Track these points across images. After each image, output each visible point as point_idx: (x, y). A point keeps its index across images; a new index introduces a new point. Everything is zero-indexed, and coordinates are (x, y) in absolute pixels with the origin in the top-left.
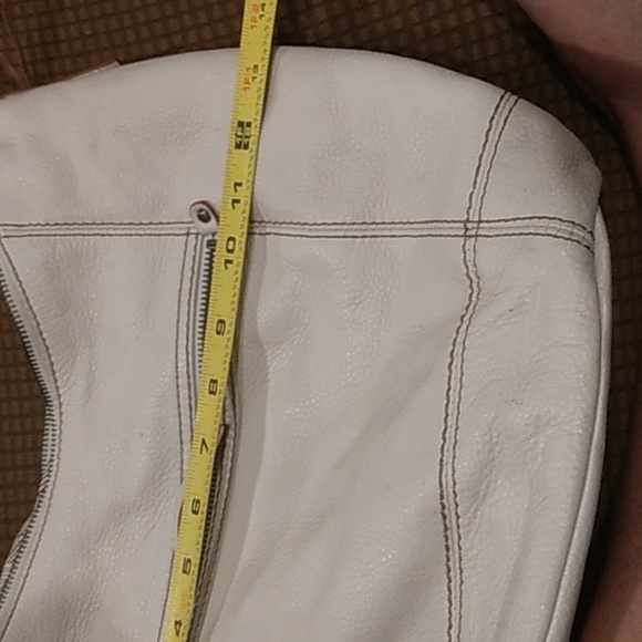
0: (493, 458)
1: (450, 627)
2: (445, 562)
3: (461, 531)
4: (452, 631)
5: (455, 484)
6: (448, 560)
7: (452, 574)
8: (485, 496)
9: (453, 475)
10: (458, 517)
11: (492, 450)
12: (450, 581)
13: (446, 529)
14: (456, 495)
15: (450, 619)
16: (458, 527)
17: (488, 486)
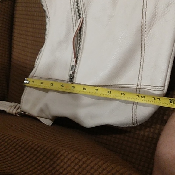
0: (156, 15)
1: (141, 62)
2: (141, 45)
3: (146, 36)
4: (141, 63)
5: (145, 22)
6: (142, 44)
7: (142, 48)
8: (153, 26)
9: (145, 20)
10: (145, 31)
11: (155, 13)
12: (141, 50)
13: (142, 35)
14: (145, 25)
15: (141, 60)
16: (145, 35)
17: (153, 23)
